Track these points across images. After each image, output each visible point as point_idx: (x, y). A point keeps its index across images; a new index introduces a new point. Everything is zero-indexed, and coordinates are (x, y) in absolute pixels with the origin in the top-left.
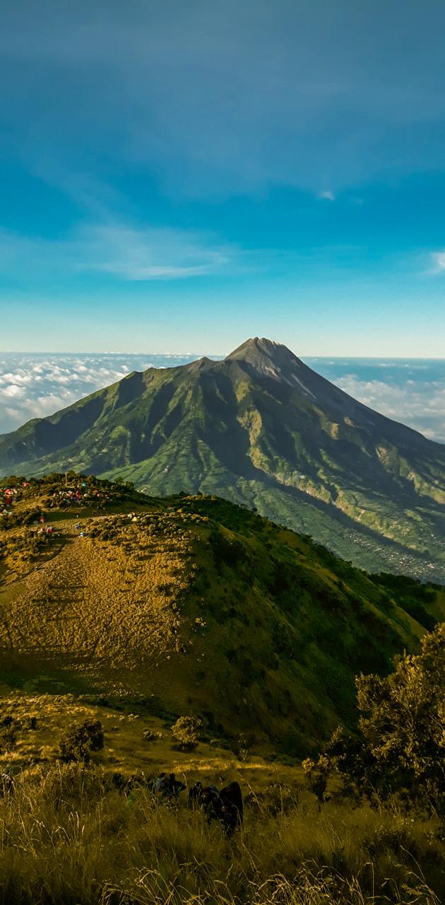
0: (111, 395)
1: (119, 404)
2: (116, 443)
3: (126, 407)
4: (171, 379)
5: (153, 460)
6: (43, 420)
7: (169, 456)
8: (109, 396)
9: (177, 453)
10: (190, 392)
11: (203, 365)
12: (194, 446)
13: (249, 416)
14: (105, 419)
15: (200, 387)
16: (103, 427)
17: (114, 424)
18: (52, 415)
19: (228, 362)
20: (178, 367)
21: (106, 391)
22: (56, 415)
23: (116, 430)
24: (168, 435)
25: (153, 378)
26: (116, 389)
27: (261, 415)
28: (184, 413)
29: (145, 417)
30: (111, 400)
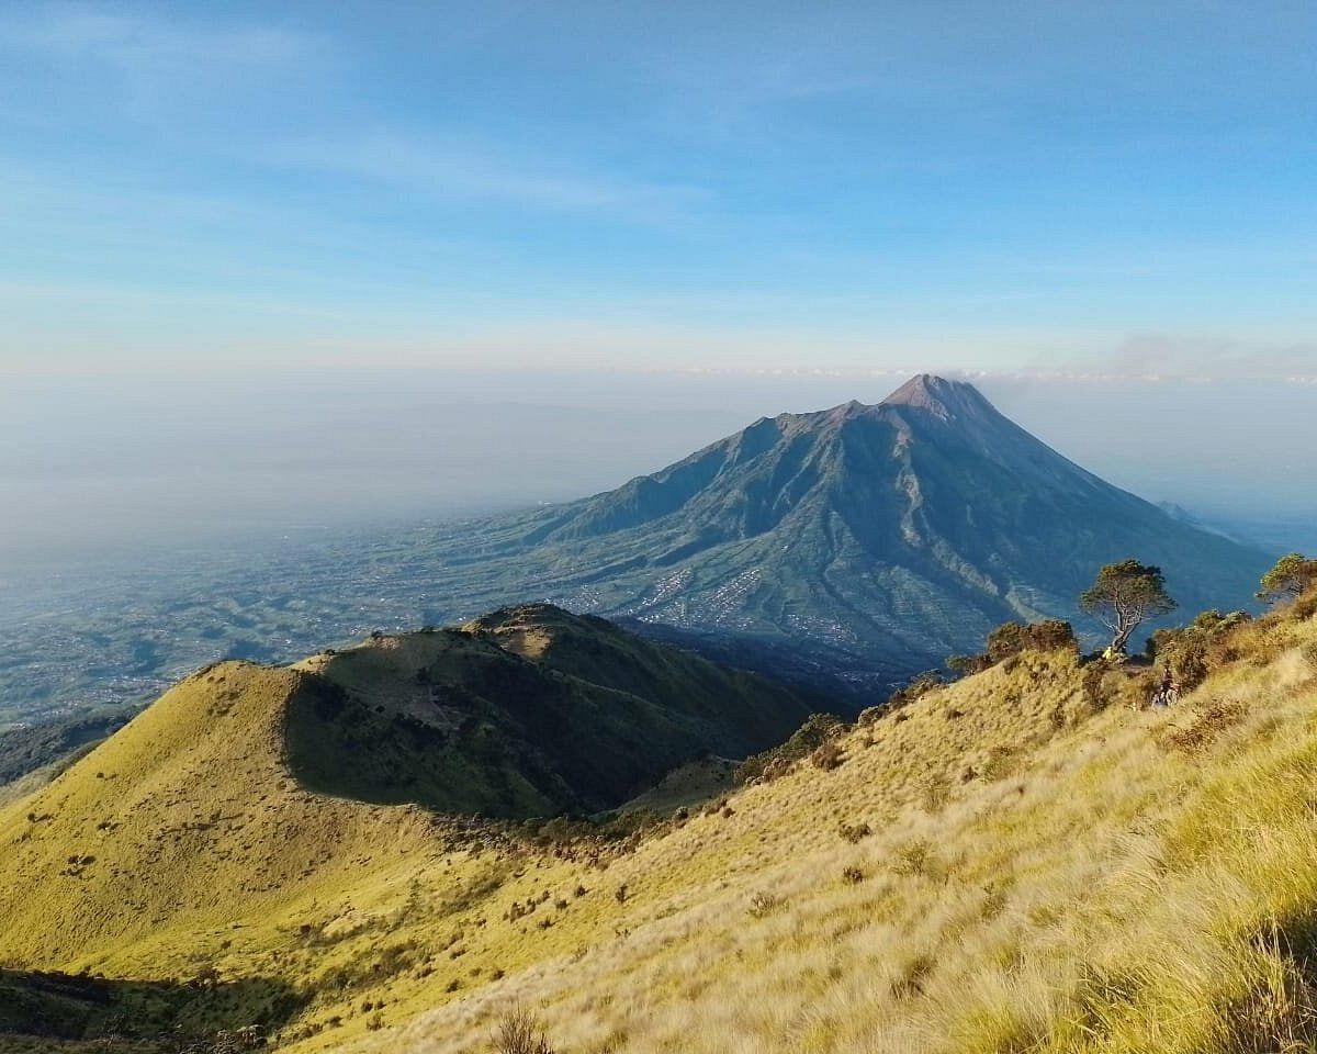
0: (733, 448)
1: (741, 460)
2: (731, 511)
3: (748, 464)
4: (809, 429)
5: (770, 535)
6: (648, 478)
7: (791, 531)
8: (729, 450)
9: (803, 527)
10: (829, 448)
11: (850, 411)
12: (825, 517)
13: (902, 481)
14: (722, 479)
15: (841, 441)
16: (716, 490)
17: (730, 486)
18: (660, 470)
19: (884, 407)
20: (819, 413)
21: (726, 443)
22: (666, 470)
23: (730, 495)
24: (795, 502)
25: (786, 426)
26: (738, 440)
27: (918, 481)
28: (820, 472)
29: (768, 480)
30: (732, 454)
